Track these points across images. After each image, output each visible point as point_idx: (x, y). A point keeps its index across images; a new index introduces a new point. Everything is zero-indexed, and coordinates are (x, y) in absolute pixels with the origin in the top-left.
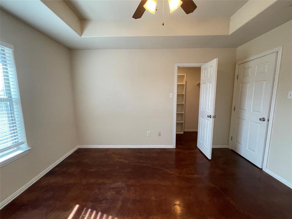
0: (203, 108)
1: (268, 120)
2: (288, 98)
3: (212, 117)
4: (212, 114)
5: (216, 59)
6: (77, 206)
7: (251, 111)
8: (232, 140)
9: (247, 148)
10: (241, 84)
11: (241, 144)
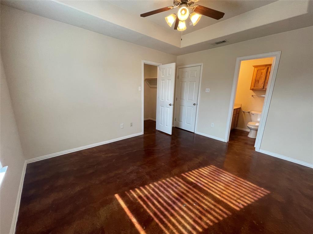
0: (162, 99)
1: (197, 105)
2: (206, 92)
3: (172, 104)
4: (172, 103)
5: (174, 63)
6: (117, 196)
7: (188, 100)
8: (175, 120)
9: (186, 123)
10: (181, 82)
11: (182, 122)
